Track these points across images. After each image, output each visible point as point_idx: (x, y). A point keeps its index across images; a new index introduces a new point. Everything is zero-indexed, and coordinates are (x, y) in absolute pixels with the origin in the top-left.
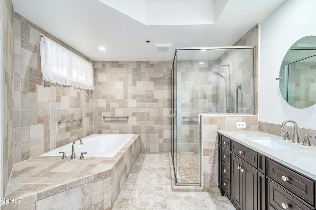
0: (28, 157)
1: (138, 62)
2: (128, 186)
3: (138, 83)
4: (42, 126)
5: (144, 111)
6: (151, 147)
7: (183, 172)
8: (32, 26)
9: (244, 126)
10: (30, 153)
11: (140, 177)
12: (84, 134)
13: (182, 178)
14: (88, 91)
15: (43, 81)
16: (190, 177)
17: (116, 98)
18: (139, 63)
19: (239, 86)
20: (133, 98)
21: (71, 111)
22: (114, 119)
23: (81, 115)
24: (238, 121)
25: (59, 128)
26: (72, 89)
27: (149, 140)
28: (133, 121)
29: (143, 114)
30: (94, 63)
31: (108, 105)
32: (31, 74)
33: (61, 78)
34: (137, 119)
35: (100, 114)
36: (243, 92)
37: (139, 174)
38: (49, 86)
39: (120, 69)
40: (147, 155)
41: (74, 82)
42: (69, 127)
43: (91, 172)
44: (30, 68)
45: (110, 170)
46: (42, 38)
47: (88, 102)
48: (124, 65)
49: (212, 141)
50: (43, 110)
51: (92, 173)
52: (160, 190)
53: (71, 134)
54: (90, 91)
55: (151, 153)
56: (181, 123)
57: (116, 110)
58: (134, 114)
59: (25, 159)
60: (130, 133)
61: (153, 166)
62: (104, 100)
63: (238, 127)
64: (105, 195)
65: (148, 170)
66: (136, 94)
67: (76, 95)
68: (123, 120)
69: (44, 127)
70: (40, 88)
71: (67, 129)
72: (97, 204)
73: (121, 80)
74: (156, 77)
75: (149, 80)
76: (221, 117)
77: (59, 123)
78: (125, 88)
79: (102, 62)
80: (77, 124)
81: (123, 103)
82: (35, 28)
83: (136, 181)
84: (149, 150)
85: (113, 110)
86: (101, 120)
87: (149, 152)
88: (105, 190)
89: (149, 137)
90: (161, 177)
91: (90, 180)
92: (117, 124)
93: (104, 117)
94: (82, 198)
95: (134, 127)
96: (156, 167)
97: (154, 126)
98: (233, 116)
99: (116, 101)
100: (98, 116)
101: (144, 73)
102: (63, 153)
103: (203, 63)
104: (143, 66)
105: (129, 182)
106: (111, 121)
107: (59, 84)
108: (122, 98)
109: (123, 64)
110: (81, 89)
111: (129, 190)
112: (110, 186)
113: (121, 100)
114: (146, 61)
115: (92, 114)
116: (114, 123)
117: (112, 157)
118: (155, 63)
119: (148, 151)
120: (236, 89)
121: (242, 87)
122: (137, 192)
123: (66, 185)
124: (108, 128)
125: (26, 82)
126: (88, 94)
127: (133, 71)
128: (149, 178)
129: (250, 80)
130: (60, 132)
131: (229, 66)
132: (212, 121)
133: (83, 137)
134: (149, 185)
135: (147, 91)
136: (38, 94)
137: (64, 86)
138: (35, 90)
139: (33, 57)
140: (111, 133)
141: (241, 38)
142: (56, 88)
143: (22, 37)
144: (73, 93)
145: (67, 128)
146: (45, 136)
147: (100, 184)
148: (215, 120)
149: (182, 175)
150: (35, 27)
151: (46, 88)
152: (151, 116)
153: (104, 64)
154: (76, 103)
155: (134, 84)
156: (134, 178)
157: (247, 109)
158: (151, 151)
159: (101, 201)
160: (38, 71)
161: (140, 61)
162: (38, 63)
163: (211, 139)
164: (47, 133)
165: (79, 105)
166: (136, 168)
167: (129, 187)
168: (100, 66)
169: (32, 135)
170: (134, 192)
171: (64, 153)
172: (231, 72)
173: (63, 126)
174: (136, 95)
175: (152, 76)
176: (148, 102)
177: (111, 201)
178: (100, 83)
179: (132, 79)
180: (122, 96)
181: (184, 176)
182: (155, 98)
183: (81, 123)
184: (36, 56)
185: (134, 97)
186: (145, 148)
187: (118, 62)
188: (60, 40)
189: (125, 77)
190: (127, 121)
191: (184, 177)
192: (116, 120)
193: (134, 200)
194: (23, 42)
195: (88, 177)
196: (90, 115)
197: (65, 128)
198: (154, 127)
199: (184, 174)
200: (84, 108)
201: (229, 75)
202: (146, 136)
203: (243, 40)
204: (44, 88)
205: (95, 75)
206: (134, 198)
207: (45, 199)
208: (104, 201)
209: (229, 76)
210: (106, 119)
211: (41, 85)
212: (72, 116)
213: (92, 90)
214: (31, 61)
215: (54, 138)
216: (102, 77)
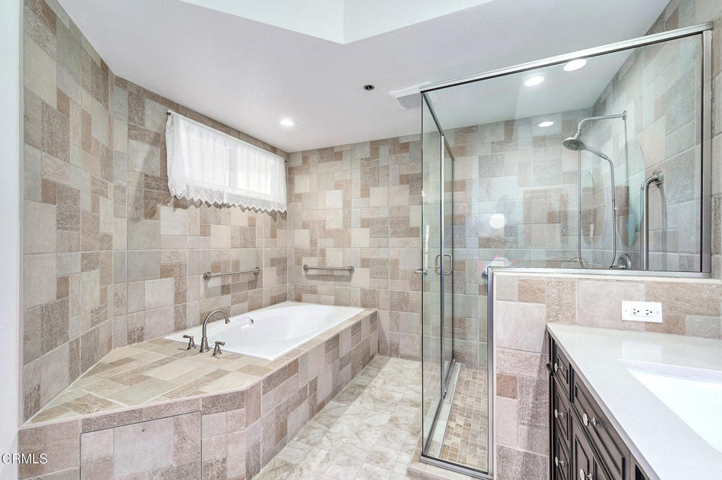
0: (140, 339)
1: (372, 143)
2: (314, 431)
3: (373, 190)
4: (169, 283)
5: (387, 257)
6: (403, 343)
7: (462, 424)
8: (148, 97)
9: (657, 317)
10: (146, 331)
11: (348, 415)
12: (266, 299)
13: (448, 443)
14: (273, 215)
15: (173, 199)
16: (476, 445)
17: (327, 227)
18: (375, 145)
19: (656, 176)
20: (363, 226)
21: (234, 254)
22: (325, 272)
23: (257, 263)
24: (630, 298)
25: (206, 287)
26: (235, 212)
27: (397, 324)
28: (362, 279)
29: (383, 262)
30: (287, 156)
31: (313, 242)
32: (147, 185)
33: (211, 190)
34: (371, 275)
35: (299, 262)
36: (668, 195)
37: (351, 407)
38: (185, 207)
39: (337, 162)
40: (393, 360)
41: (239, 196)
42: (229, 285)
43: (201, 389)
44: (146, 175)
45: (243, 392)
46: (169, 117)
47: (273, 235)
48: (343, 153)
49: (528, 355)
50: (172, 252)
51: (201, 393)
52: (377, 462)
53: (235, 299)
54: (278, 214)
55: (403, 357)
56: (480, 291)
57: (328, 253)
58: (365, 263)
59: (134, 342)
60: (355, 305)
61: (394, 391)
62: (306, 232)
63: (627, 316)
64: (230, 447)
65: (375, 400)
66: (369, 217)
67: (245, 223)
68: (342, 276)
69: (173, 283)
70: (165, 211)
71: (225, 289)
72: (212, 465)
73: (338, 186)
74: (415, 174)
75: (398, 182)
76: (560, 282)
77: (206, 277)
78: (347, 204)
79: (303, 152)
80: (247, 281)
81: (341, 239)
82: (156, 101)
83: (335, 422)
84: (397, 350)
85: (323, 253)
86: (300, 274)
87: (398, 354)
88: (230, 434)
89: (398, 317)
90: (397, 426)
91: (194, 408)
92: (330, 283)
93: (306, 269)
94: (175, 446)
95: (364, 293)
96: (398, 396)
97: (409, 293)
98: (606, 280)
99: (328, 234)
100: (295, 264)
101: (387, 167)
102: (190, 337)
103: (550, 123)
104: (384, 151)
105: (319, 423)
106: (318, 277)
107: (206, 202)
108: (340, 226)
109: (341, 152)
110: (256, 211)
111: (308, 442)
112: (242, 428)
113: (338, 230)
114: (392, 139)
115: (284, 260)
116: (324, 280)
117: (271, 359)
118: (411, 140)
119: (394, 351)
120: (642, 189)
121: (665, 181)
122: (323, 453)
123: (140, 411)
124: (313, 291)
125: (137, 200)
126: (275, 220)
127: (362, 165)
128: (367, 421)
129: (693, 150)
130: (209, 294)
131: (624, 118)
132: (528, 292)
133: (262, 308)
134: (359, 441)
135: (392, 208)
136: (161, 222)
137: (216, 205)
138: (156, 215)
139: (151, 154)
140: (319, 303)
141: (663, 14)
142: (200, 210)
143: (130, 119)
144: (239, 219)
145: (223, 287)
146: (176, 301)
147: (217, 421)
148: (539, 290)
149: (454, 431)
150: (155, 97)
151: (179, 210)
152: (402, 267)
153: (306, 155)
154: (247, 238)
155: (365, 193)
156: (333, 414)
157: (681, 257)
158: (402, 352)
159: (221, 460)
160: (162, 180)
161: (378, 141)
162: (161, 164)
163: (524, 349)
164: (180, 296)
165: (253, 243)
166: (352, 390)
167: (313, 434)
168: (298, 162)
169: (149, 299)
170: (315, 450)
171: (191, 339)
172: (631, 136)
173: (215, 283)
174: (368, 219)
175: (405, 172)
176: (395, 234)
177: (244, 463)
178: (299, 196)
179: (359, 182)
180: (341, 221)
181: (458, 435)
182: (411, 226)
183: (256, 278)
184: (158, 151)
185: (365, 223)
186: (389, 343)
187: (332, 148)
188: (207, 117)
189: (347, 180)
190: (349, 279)
191: (458, 440)
192: (329, 274)
193: (305, 472)
194: (130, 128)
195: (189, 401)
196: (280, 263)
197: (220, 289)
198: (408, 296)
199: (460, 431)
200: (265, 247)
201: (626, 144)
202: (391, 316)
203: (667, 17)
204: (174, 210)
205: (290, 181)
206: (309, 467)
207: (99, 432)
208: (228, 459)
209: (624, 148)
210: (311, 272)
211: (168, 205)
212: (237, 264)
213: (283, 211)
214: (146, 161)
215: (195, 306)
216: (303, 184)
